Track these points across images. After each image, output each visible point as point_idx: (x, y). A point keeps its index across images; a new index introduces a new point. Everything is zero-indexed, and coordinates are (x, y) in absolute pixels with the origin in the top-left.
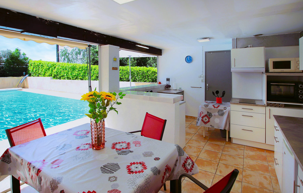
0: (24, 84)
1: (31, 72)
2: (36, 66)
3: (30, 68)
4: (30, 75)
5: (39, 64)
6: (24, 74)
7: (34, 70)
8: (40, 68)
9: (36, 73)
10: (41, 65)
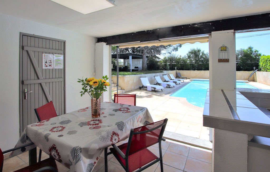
0: (254, 78)
1: (261, 67)
2: (265, 61)
3: (261, 64)
4: (260, 70)
5: (267, 59)
6: (254, 69)
7: (264, 65)
8: (268, 63)
9: (265, 68)
10: (268, 60)
